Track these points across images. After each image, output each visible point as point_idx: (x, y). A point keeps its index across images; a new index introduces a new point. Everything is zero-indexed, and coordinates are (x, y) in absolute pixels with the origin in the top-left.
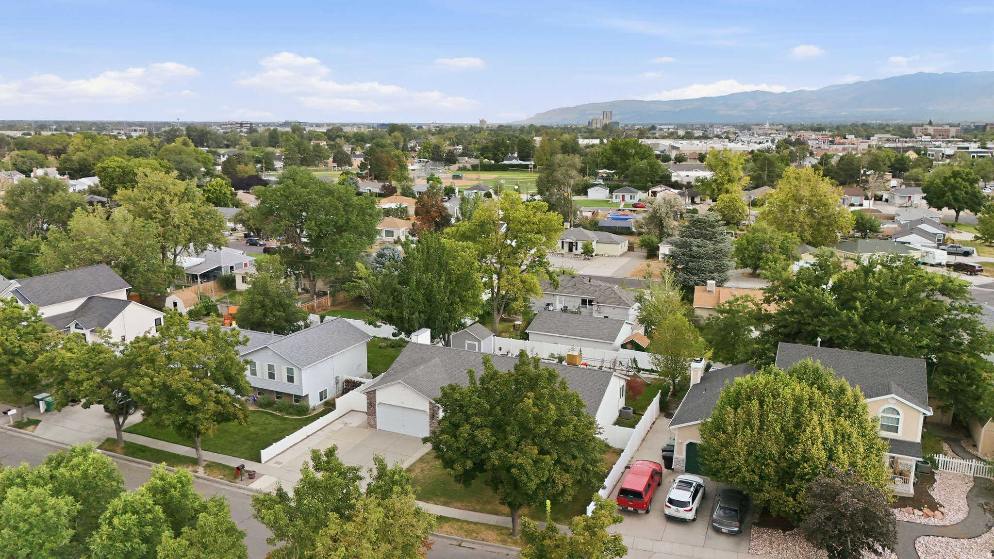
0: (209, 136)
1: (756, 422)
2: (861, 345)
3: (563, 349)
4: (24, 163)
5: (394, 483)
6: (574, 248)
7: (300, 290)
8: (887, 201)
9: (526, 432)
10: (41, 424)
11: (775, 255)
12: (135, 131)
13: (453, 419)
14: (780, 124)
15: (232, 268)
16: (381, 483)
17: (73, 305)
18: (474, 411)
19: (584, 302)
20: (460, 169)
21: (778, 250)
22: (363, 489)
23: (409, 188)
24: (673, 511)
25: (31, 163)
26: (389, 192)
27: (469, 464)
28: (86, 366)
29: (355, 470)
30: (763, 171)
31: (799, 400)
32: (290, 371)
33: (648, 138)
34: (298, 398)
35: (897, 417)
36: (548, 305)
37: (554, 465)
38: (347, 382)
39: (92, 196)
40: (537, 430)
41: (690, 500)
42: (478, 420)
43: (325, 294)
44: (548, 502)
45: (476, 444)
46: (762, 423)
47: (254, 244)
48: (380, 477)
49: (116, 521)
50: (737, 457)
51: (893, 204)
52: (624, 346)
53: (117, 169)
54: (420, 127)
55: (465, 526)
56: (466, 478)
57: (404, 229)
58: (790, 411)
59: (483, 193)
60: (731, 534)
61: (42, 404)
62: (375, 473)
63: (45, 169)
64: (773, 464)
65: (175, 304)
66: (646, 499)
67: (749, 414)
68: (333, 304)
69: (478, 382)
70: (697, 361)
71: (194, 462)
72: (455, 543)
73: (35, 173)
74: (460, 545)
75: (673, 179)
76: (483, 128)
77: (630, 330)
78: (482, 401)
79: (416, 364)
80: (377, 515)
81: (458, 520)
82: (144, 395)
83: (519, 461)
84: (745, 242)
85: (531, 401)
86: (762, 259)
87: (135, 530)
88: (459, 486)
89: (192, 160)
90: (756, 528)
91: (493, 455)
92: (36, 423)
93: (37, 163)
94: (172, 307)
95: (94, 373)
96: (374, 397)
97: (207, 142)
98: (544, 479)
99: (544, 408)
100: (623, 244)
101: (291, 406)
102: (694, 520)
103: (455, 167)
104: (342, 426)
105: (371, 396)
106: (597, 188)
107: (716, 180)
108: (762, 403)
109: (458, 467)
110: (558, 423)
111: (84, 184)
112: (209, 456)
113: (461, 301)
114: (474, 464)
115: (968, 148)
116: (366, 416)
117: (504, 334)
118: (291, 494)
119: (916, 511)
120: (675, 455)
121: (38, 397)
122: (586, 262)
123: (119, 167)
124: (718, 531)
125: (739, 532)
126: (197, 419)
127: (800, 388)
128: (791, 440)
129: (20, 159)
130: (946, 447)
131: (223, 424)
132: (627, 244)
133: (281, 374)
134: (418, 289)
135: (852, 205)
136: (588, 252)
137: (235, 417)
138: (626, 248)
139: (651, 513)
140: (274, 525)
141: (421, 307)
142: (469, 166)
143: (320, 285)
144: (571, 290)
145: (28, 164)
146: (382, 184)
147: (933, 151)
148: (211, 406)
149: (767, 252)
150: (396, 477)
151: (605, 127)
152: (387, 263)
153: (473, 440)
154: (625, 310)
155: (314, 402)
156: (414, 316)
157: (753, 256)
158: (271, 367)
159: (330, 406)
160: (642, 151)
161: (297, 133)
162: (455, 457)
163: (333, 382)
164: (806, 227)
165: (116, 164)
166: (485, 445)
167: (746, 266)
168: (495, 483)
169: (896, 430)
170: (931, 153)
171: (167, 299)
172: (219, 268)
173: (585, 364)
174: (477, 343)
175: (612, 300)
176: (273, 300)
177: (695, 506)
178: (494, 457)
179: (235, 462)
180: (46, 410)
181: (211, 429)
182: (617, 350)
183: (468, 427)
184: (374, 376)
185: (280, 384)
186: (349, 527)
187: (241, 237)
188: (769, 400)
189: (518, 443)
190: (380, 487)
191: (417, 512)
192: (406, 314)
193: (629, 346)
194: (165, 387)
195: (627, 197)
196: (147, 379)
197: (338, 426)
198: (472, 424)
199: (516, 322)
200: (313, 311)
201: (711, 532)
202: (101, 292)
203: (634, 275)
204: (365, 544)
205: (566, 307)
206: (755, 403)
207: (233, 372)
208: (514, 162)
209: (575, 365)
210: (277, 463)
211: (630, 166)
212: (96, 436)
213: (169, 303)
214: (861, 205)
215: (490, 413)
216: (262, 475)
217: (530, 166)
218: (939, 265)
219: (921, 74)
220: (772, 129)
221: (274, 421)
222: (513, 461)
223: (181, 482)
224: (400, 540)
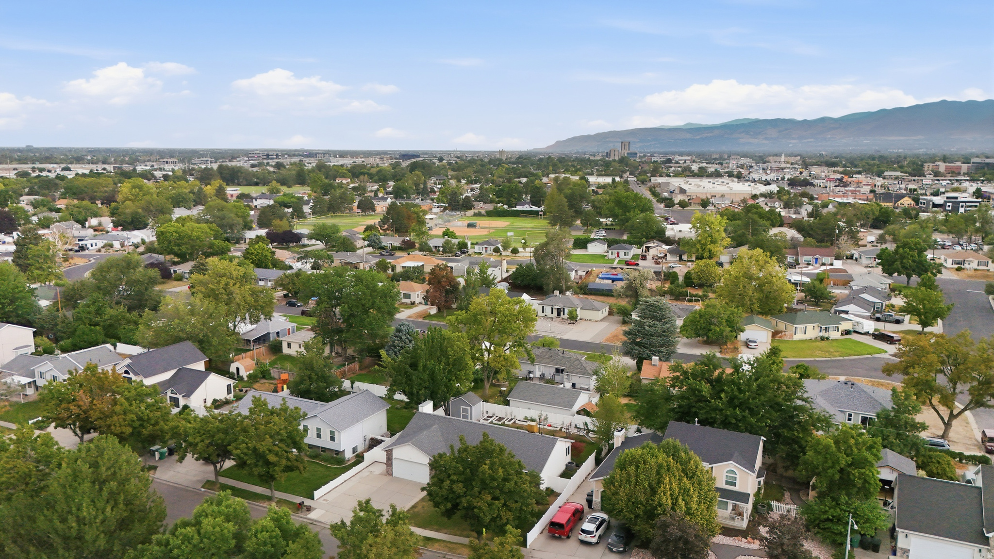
0: (239, 174)
1: (633, 479)
2: (726, 424)
3: (534, 413)
4: (80, 213)
5: (400, 519)
6: (562, 313)
7: (333, 354)
8: (856, 259)
9: (484, 486)
10: (158, 469)
11: (721, 327)
12: (167, 163)
13: (440, 477)
14: (798, 155)
15: (278, 333)
16: (394, 518)
17: (167, 375)
18: (453, 472)
19: (557, 370)
20: (475, 215)
21: (725, 324)
22: (384, 521)
23: (426, 244)
24: (583, 537)
25: (86, 213)
26: (407, 247)
27: (449, 505)
28: (199, 432)
29: (380, 511)
30: (747, 229)
31: (660, 466)
32: (332, 433)
33: (661, 176)
34: (337, 452)
35: (735, 476)
36: (530, 372)
37: (503, 506)
38: (372, 439)
39: (150, 254)
40: (491, 485)
41: (595, 530)
42: (454, 478)
43: (354, 358)
44: (484, 529)
45: (454, 492)
46: (637, 480)
47: (292, 305)
48: (393, 515)
49: (259, 536)
50: (620, 502)
51: (861, 264)
52: (578, 413)
53: (174, 234)
54: (441, 160)
55: (449, 545)
56: (449, 513)
57: (419, 292)
58: (654, 473)
59: (493, 247)
60: (619, 552)
61: (157, 455)
62: (391, 513)
63: (99, 218)
64: (642, 508)
65: (238, 369)
66: (567, 529)
67: (629, 475)
68: (360, 369)
69: (456, 453)
70: (619, 431)
71: (269, 499)
72: (441, 555)
73: (90, 223)
74: (444, 557)
75: (668, 233)
76: (501, 160)
77: (588, 398)
78: (458, 465)
79: (421, 429)
80: (391, 535)
81: (444, 541)
82: (242, 455)
83: (479, 504)
84: (697, 316)
85: (487, 467)
86: (711, 330)
87: (268, 541)
88: (445, 519)
89: (232, 215)
90: (637, 549)
91: (464, 500)
92: (155, 468)
93: (91, 213)
94: (235, 371)
95: (204, 436)
96: (391, 454)
97: (238, 179)
98: (495, 516)
99: (495, 471)
100: (604, 310)
101: (333, 458)
102: (597, 543)
103: (470, 213)
104: (368, 473)
105: (389, 453)
106: (596, 243)
107: (700, 241)
108: (637, 467)
109: (442, 507)
110: (505, 480)
111: (136, 236)
112: (278, 495)
113: (456, 378)
114: (452, 505)
115: (956, 198)
116: (385, 466)
117: (491, 400)
118: (348, 524)
119: (743, 539)
120: (594, 499)
121: (154, 448)
122: (571, 326)
123: (176, 232)
124: (611, 550)
125: (624, 551)
126: (275, 470)
127: (662, 457)
128: (654, 492)
129: (76, 210)
130: (787, 495)
131: (289, 473)
132: (607, 308)
133: (325, 435)
134: (424, 371)
135: (824, 264)
136: (573, 318)
137: (297, 468)
138: (607, 313)
139: (572, 538)
140: (342, 539)
141: (427, 384)
142: (483, 212)
143: (350, 351)
144: (547, 360)
145: (83, 213)
146: (402, 239)
147: (924, 199)
148: (284, 462)
149: (715, 325)
150: (401, 516)
151: (622, 160)
152: (404, 337)
153: (451, 490)
154: (588, 379)
155: (349, 455)
156: (421, 392)
157: (704, 328)
158: (318, 430)
159: (359, 459)
160: (642, 204)
161: (323, 170)
162: (440, 501)
163: (362, 439)
164: (754, 301)
165: (173, 229)
166: (459, 494)
167: (699, 336)
168: (465, 517)
169: (734, 484)
170: (923, 201)
171: (232, 365)
172: (269, 334)
173: (550, 426)
174: (469, 408)
175: (579, 370)
176: (317, 374)
177: (598, 534)
178: (464, 502)
179: (298, 500)
180: (160, 459)
181: (282, 477)
182: (574, 415)
183: (448, 482)
184: (392, 435)
185: (325, 442)
186: (378, 540)
187: (281, 297)
188: (641, 466)
189: (480, 493)
190: (393, 521)
191: (412, 534)
192: (415, 391)
193: (582, 412)
194: (255, 450)
195: (622, 253)
196: (244, 445)
197: (365, 473)
198: (451, 481)
199: (503, 389)
200: (344, 375)
201: (607, 551)
202: (187, 364)
203: (608, 340)
204: (386, 548)
205: (543, 375)
206: (633, 467)
207: (298, 439)
208: (526, 208)
209: (533, 432)
210: (324, 500)
211: (630, 219)
212: (199, 478)
213: (233, 369)
214: (832, 264)
215: (463, 473)
216: (315, 509)
217: (541, 213)
218: (867, 334)
219: (944, 102)
220: (788, 163)
221: (321, 469)
222: (475, 504)
223: (285, 515)
224: (402, 547)
